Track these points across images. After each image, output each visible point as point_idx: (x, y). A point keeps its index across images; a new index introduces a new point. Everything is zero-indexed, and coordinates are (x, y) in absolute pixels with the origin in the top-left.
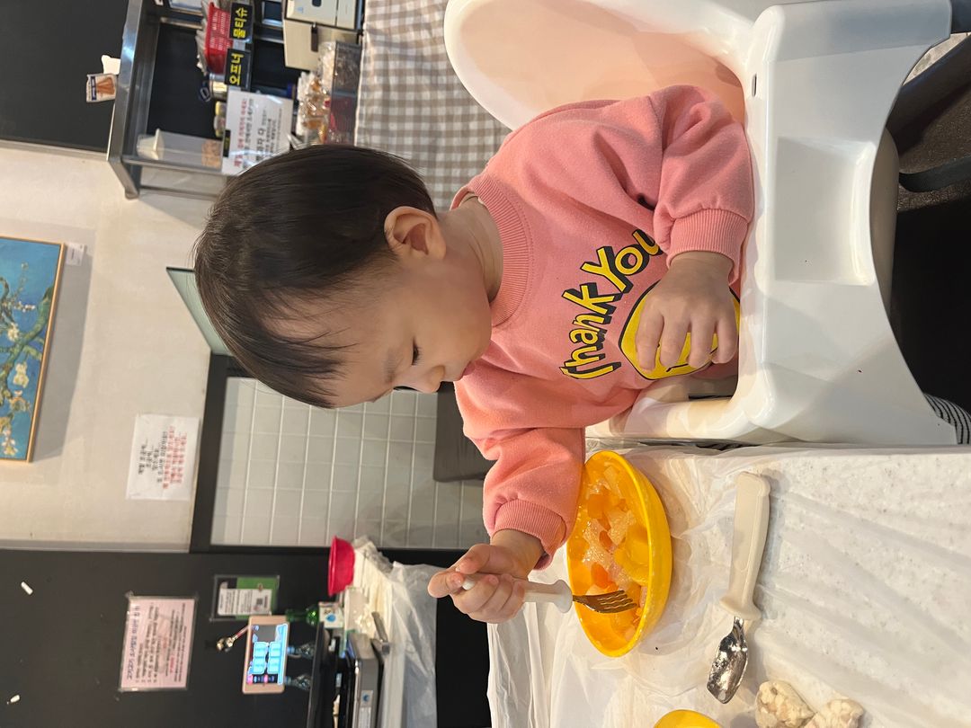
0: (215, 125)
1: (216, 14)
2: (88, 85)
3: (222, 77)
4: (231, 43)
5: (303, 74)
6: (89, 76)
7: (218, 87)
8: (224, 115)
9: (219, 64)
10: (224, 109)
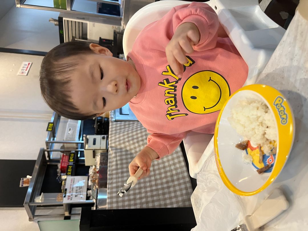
0: (62, 188)
1: (65, 157)
2: (21, 181)
3: (65, 174)
4: (69, 163)
5: (91, 167)
6: (22, 179)
7: (64, 177)
8: (65, 185)
9: (64, 171)
10: (65, 183)
